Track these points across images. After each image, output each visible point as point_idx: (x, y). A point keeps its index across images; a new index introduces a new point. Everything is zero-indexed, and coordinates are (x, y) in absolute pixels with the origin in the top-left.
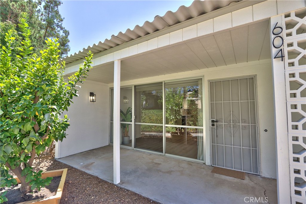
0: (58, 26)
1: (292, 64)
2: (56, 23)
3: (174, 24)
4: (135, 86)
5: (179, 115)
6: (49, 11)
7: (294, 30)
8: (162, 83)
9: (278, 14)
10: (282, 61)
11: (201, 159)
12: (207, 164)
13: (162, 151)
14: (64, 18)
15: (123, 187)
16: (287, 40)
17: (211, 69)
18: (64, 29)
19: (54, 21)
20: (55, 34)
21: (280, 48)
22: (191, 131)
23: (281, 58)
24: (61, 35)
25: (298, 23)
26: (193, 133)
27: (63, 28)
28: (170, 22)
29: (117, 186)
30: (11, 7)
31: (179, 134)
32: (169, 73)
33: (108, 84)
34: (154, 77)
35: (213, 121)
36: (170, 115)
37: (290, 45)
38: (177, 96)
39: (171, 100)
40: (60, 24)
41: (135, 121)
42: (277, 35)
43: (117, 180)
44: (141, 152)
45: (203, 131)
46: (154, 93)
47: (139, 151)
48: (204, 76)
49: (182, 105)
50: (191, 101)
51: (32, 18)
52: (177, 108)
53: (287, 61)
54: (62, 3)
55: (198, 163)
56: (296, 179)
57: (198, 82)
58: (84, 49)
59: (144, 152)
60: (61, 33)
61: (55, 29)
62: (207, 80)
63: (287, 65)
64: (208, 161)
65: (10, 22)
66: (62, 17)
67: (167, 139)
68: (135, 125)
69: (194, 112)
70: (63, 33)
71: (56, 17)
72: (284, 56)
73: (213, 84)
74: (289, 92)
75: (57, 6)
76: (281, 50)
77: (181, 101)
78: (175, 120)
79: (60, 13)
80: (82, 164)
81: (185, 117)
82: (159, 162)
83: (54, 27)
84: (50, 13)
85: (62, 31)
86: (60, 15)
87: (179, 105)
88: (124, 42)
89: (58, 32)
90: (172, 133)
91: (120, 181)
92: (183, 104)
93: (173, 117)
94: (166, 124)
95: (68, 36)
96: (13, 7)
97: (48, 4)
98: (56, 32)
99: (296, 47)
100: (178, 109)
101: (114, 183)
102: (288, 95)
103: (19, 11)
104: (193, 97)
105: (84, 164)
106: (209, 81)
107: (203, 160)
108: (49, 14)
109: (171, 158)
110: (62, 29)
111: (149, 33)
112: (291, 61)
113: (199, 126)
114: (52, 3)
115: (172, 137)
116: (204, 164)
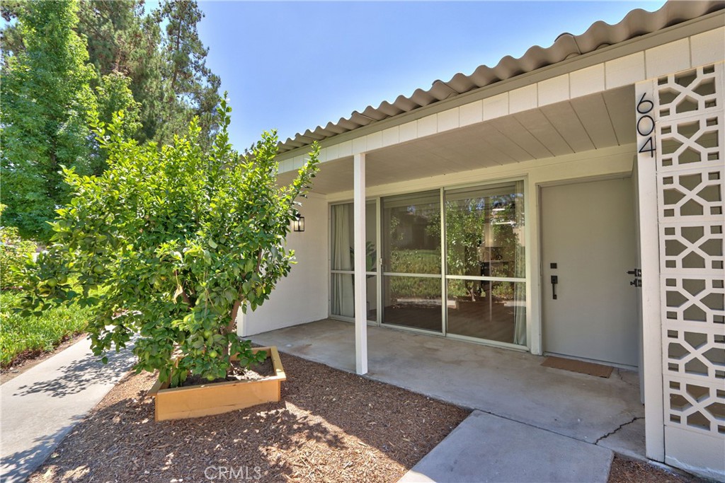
0: (197, 68)
1: (667, 162)
2: (193, 61)
3: (466, 90)
4: (382, 199)
5: (475, 259)
6: (179, 37)
7: (672, 106)
8: (438, 190)
9: (646, 79)
10: (652, 156)
11: (521, 343)
12: (533, 352)
13: (440, 330)
14: (208, 49)
15: (374, 379)
16: (662, 122)
17: (541, 162)
18: (210, 73)
19: (189, 59)
20: (190, 87)
21: (649, 136)
22: (502, 297)
23: (650, 152)
24: (203, 87)
25: (679, 93)
26: (507, 300)
27: (208, 71)
28: (461, 88)
29: (363, 378)
30: (116, 41)
31: (474, 300)
32: (454, 171)
33: (325, 194)
34: (422, 179)
36: (454, 260)
37: (666, 130)
38: (469, 217)
39: (457, 225)
40: (201, 62)
41: (383, 270)
42: (645, 114)
43: (363, 369)
44: (397, 330)
45: (525, 286)
46: (411, 211)
47: (391, 329)
48: (527, 176)
49: (480, 236)
50: (502, 227)
51: (151, 57)
52: (471, 243)
53: (661, 156)
54: (204, 16)
55: (515, 351)
56: (671, 345)
57: (514, 186)
58: (298, 135)
59: (403, 331)
60: (204, 83)
61: (190, 75)
62: (534, 183)
63: (660, 163)
64: (536, 348)
65: (121, 74)
66: (205, 47)
67: (450, 310)
68: (383, 277)
69: (509, 251)
70: (208, 81)
71: (193, 47)
72: (655, 150)
74: (663, 207)
75: (193, 23)
76: (651, 139)
77: (478, 228)
78: (464, 270)
79: (200, 38)
80: (289, 345)
81: (487, 264)
82: (435, 347)
83: (188, 70)
84: (180, 40)
85: (204, 79)
86: (200, 42)
87: (476, 239)
88: (371, 121)
89: (197, 82)
90: (459, 297)
91: (368, 371)
92: (483, 235)
93: (462, 264)
94: (448, 274)
95: (218, 89)
96: (120, 40)
97: (176, 20)
98: (194, 80)
99: (674, 134)
100: (473, 246)
101: (358, 373)
102: (662, 213)
103: (130, 48)
104: (506, 219)
105: (293, 345)
106: (538, 185)
107: (525, 344)
108: (178, 43)
109: (459, 342)
110: (205, 73)
111: (420, 106)
112: (667, 156)
113: (517, 277)
114: (182, 19)
115: (460, 306)
116: (528, 352)
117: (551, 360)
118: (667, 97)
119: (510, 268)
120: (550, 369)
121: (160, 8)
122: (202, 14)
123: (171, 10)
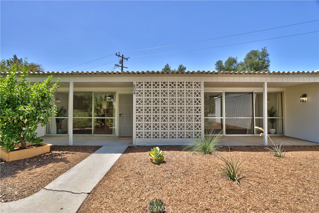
1: (137, 96)
7: (138, 87)
8: (92, 92)
9: (135, 82)
12: (117, 136)
13: (91, 134)
16: (137, 89)
25: (139, 85)
35: (120, 114)
37: (137, 91)
42: (134, 87)
43: (71, 143)
45: (115, 120)
48: (116, 91)
55: (112, 136)
57: (113, 93)
72: (135, 93)
73: (121, 96)
82: (91, 138)
91: (73, 144)
94: (94, 117)
101: (70, 145)
102: (136, 104)
106: (119, 94)
107: (115, 134)
113: (113, 117)
116: (115, 136)
117: (120, 137)
118: (137, 85)
119: (112, 115)
120: (120, 138)
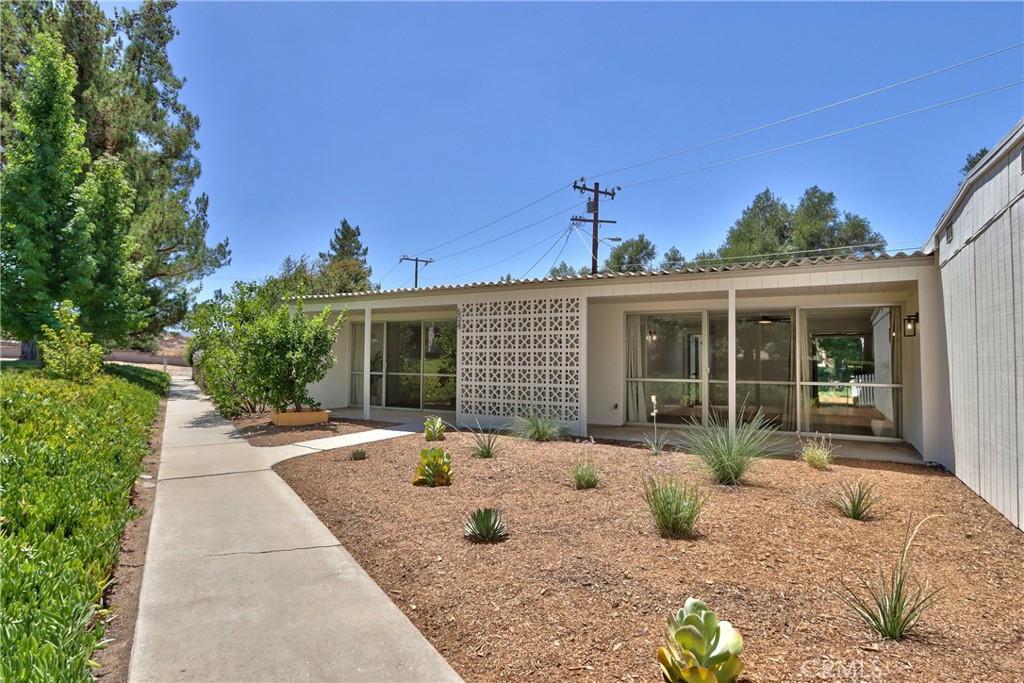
1: (463, 332)
2: (160, 93)
4: (388, 323)
14: (185, 80)
18: (184, 110)
27: (182, 108)
30: (99, 109)
41: (387, 371)
44: (395, 410)
54: (178, 34)
59: (398, 410)
66: (179, 76)
68: (387, 376)
70: (180, 120)
71: (165, 78)
79: (171, 62)
85: (175, 117)
86: (171, 68)
95: (196, 133)
110: (176, 110)
121: (115, 19)
122: (176, 30)
123: (132, 24)
